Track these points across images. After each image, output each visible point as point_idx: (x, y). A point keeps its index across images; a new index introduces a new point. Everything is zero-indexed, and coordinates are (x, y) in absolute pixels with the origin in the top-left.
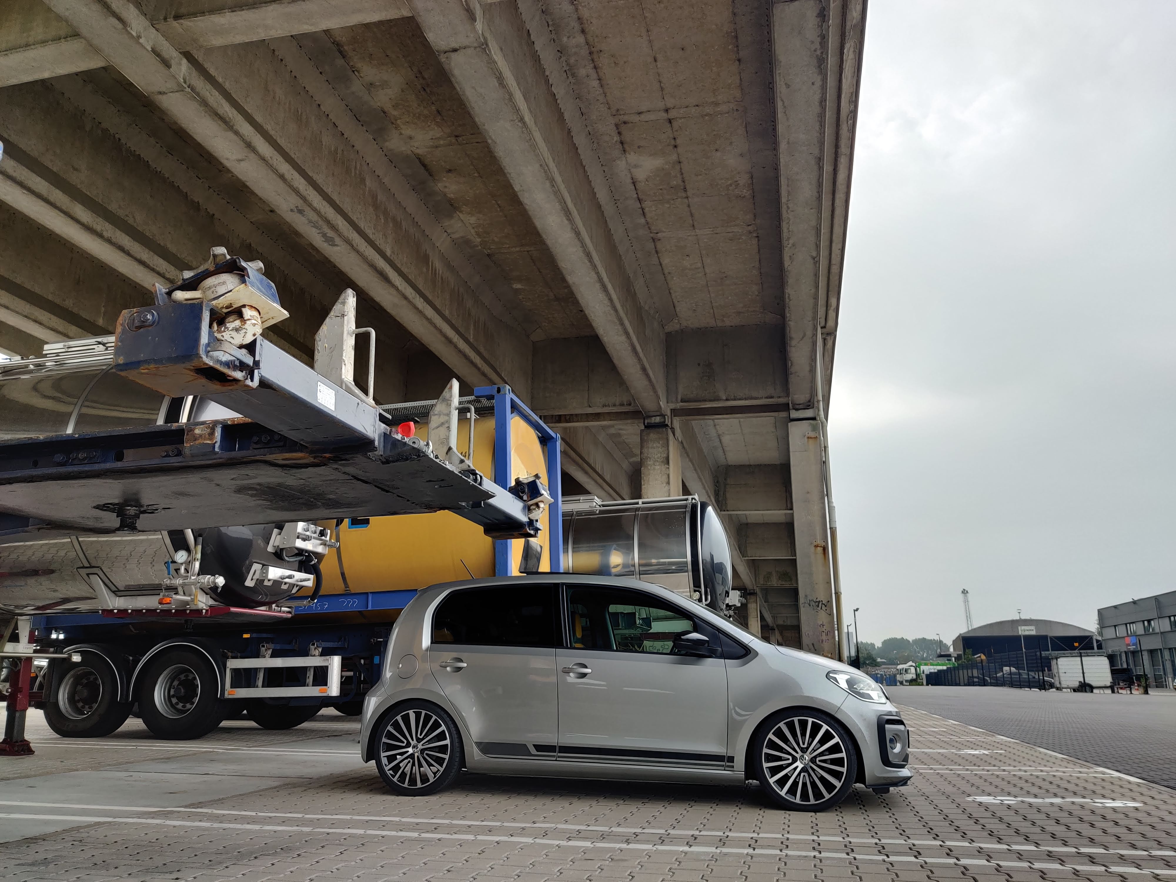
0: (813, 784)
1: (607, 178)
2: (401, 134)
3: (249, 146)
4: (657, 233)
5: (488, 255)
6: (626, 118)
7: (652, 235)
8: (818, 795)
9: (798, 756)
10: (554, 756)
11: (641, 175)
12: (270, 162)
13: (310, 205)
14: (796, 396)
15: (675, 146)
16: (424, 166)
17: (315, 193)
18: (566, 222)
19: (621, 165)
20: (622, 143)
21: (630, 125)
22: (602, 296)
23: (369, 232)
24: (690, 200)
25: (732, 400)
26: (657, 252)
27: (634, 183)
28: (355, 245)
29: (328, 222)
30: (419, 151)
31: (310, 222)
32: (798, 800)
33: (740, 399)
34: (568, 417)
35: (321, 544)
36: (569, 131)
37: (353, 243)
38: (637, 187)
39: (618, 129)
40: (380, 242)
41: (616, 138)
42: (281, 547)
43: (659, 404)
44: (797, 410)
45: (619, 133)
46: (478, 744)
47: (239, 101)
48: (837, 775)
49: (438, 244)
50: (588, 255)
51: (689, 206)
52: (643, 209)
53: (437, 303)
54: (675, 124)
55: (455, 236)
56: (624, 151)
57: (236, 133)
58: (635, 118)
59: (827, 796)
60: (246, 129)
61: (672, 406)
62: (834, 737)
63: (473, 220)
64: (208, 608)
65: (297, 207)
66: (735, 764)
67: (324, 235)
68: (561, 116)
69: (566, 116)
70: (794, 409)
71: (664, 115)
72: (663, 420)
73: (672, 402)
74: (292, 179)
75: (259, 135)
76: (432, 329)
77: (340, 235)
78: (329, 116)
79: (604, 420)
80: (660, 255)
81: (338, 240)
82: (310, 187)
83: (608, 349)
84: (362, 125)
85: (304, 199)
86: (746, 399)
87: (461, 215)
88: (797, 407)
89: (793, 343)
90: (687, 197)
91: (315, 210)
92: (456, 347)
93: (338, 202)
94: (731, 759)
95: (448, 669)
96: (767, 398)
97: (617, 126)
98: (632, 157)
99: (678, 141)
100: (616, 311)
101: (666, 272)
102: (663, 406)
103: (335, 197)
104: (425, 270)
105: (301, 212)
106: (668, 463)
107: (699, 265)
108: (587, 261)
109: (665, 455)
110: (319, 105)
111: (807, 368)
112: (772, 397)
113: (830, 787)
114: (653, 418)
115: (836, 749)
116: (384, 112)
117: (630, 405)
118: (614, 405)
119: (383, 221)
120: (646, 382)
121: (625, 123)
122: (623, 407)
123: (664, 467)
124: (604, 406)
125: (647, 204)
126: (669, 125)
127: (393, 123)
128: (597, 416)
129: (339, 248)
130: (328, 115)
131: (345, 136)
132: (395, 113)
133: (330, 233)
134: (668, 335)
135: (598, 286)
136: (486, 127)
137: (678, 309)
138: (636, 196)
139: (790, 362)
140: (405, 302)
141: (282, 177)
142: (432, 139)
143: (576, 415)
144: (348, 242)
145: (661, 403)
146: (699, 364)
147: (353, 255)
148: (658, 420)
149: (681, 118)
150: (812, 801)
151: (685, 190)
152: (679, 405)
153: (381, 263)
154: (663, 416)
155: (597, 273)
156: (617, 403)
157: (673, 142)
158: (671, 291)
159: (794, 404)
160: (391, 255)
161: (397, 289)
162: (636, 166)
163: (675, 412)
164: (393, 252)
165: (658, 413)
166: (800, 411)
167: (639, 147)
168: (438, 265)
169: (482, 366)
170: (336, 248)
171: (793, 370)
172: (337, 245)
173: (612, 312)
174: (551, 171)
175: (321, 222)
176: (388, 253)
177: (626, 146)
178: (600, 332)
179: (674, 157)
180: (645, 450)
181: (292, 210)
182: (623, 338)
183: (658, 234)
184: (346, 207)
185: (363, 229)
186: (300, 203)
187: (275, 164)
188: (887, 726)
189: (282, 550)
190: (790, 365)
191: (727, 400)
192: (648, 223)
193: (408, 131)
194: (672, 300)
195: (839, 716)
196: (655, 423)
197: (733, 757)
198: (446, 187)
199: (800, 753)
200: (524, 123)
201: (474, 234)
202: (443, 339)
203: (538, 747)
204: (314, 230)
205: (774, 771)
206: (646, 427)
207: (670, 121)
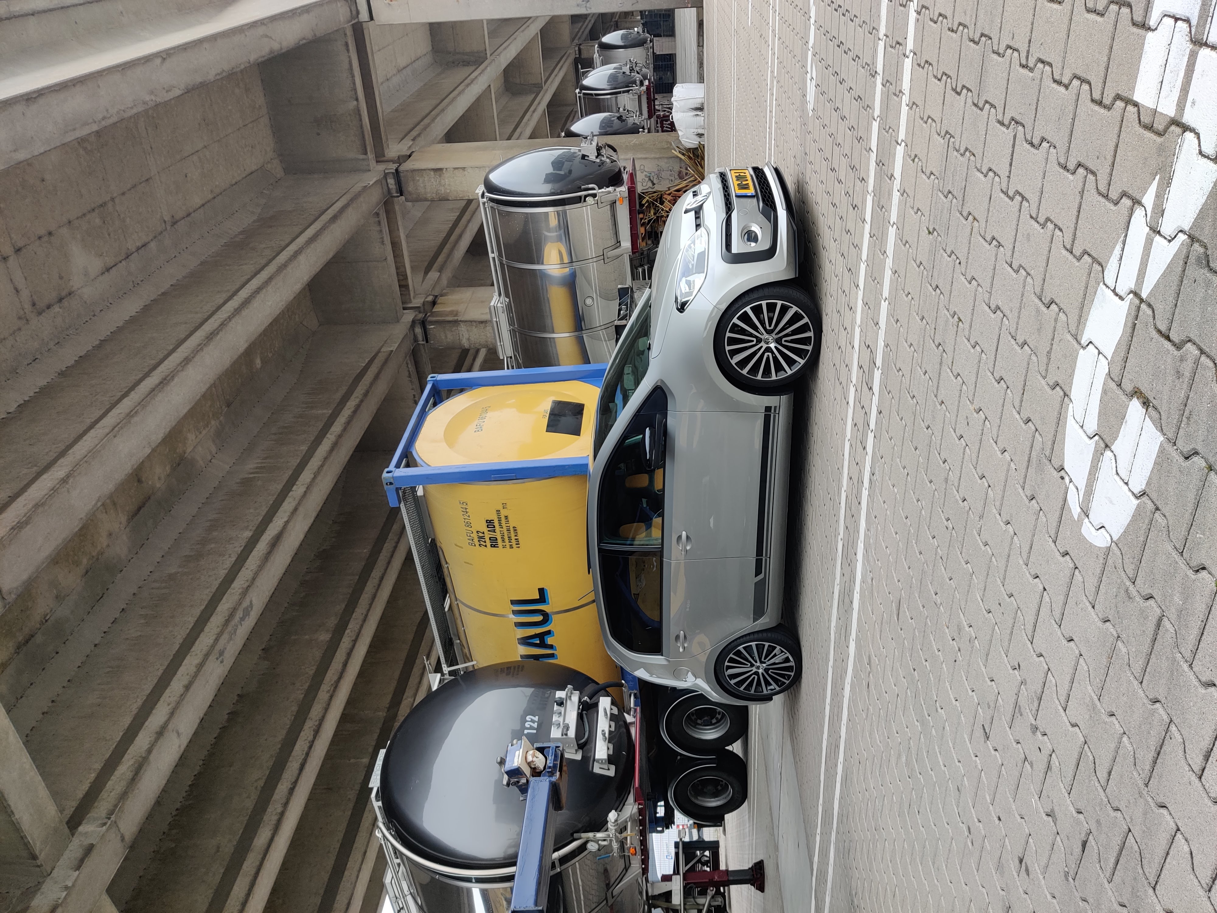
0: (794, 332)
1: (109, 305)
2: (108, 546)
3: (160, 733)
4: (165, 222)
5: (229, 405)
6: (28, 306)
7: (168, 228)
8: (804, 328)
9: (765, 346)
10: (766, 560)
11: (95, 265)
12: (173, 705)
13: (213, 646)
14: (342, 19)
15: (50, 234)
16: (139, 509)
17: (197, 642)
18: (176, 380)
19: (88, 292)
20: (60, 300)
21: (35, 297)
22: (256, 303)
23: (228, 562)
24: (115, 195)
25: (356, 93)
26: (189, 215)
27: (108, 270)
28: (247, 584)
29: (227, 622)
30: (123, 518)
31: (231, 639)
32: (810, 348)
33: (354, 84)
34: (401, 278)
35: (570, 699)
36: (62, 374)
37: (245, 586)
38: (112, 265)
39: (44, 311)
40: (237, 548)
41: (56, 309)
42: (576, 748)
43: (373, 185)
44: (358, 12)
45: (49, 307)
46: (755, 620)
47: (112, 749)
48: (784, 310)
49: (227, 467)
50: (210, 337)
51: (123, 194)
52: (138, 249)
53: (294, 462)
54: (20, 244)
55: (214, 449)
56: (70, 294)
57: (149, 751)
58: (25, 294)
59: (806, 320)
60: (142, 740)
61: (373, 163)
62: (746, 312)
63: (191, 437)
64: (637, 803)
65: (217, 659)
66: (773, 405)
67: (242, 619)
68: (45, 392)
69: (42, 382)
70: (358, 17)
71: (11, 259)
72: (391, 176)
73: (368, 165)
74: (188, 674)
75: (147, 724)
76: (325, 468)
77: (240, 603)
78: (105, 630)
79: (399, 237)
80: (191, 210)
81: (245, 604)
82: (192, 650)
83: (318, 270)
84: (107, 589)
85: (207, 656)
86: (353, 76)
87: (189, 450)
88: (354, 13)
89: (276, 46)
90: (113, 199)
91: (217, 640)
92: (340, 436)
93: (203, 607)
94: (768, 409)
95: (686, 645)
96: (348, 50)
97: (40, 313)
98: (76, 282)
99: (42, 231)
100: (270, 279)
101: (210, 196)
102: (375, 180)
103: (197, 612)
104: (259, 483)
105: (221, 653)
106: (440, 170)
107: (195, 158)
108: (219, 337)
109: (432, 173)
110: (96, 645)
111: (305, 17)
112: (347, 45)
113: (797, 317)
114: (391, 186)
115: (757, 310)
116: (87, 572)
117: (377, 214)
118: (381, 231)
119: (213, 546)
120: (350, 210)
121: (34, 305)
122: (382, 222)
123: (446, 175)
124: (383, 243)
125: (131, 245)
126: (24, 250)
127: (98, 559)
128: (395, 245)
129: (253, 599)
130: (105, 632)
131: (124, 606)
132: (85, 561)
133: (239, 614)
134: (287, 171)
135: (245, 312)
136: (83, 515)
137: (254, 168)
138: (123, 262)
139: (301, 43)
140: (301, 509)
141: (187, 687)
142: (106, 512)
143: (397, 268)
144: (245, 592)
145: (371, 183)
146: (318, 134)
147: (258, 582)
148: (391, 181)
149: (11, 239)
150: (811, 334)
151: (103, 205)
152: (371, 155)
153: (262, 546)
154: (386, 175)
155: (230, 318)
156: (378, 228)
157: (45, 239)
158: (234, 182)
159: (352, 18)
160: (251, 530)
161: (287, 523)
162: (86, 274)
163: (380, 158)
164: (247, 528)
165: (384, 182)
166: (359, 8)
167: (61, 278)
168: (251, 465)
169: (357, 397)
170: (254, 602)
171: (310, 36)
172: (251, 602)
173: (273, 283)
174: (119, 421)
175: (230, 628)
176: (248, 534)
177: (63, 294)
178: (298, 287)
179: (64, 231)
180: (429, 196)
181: (222, 662)
182: (302, 258)
183: (166, 219)
184: (205, 595)
185: (227, 571)
186: (212, 658)
187: (175, 698)
188: (734, 250)
189: (578, 745)
190: (304, 41)
191: (357, 100)
192: (155, 237)
193: (103, 541)
194: (243, 178)
195: (724, 307)
196: (395, 184)
197: (766, 407)
198: (159, 479)
199: (762, 344)
200: (68, 476)
201: (207, 429)
202: (334, 453)
203: (758, 572)
204: (238, 631)
205: (779, 368)
206: (401, 195)
207: (18, 250)
